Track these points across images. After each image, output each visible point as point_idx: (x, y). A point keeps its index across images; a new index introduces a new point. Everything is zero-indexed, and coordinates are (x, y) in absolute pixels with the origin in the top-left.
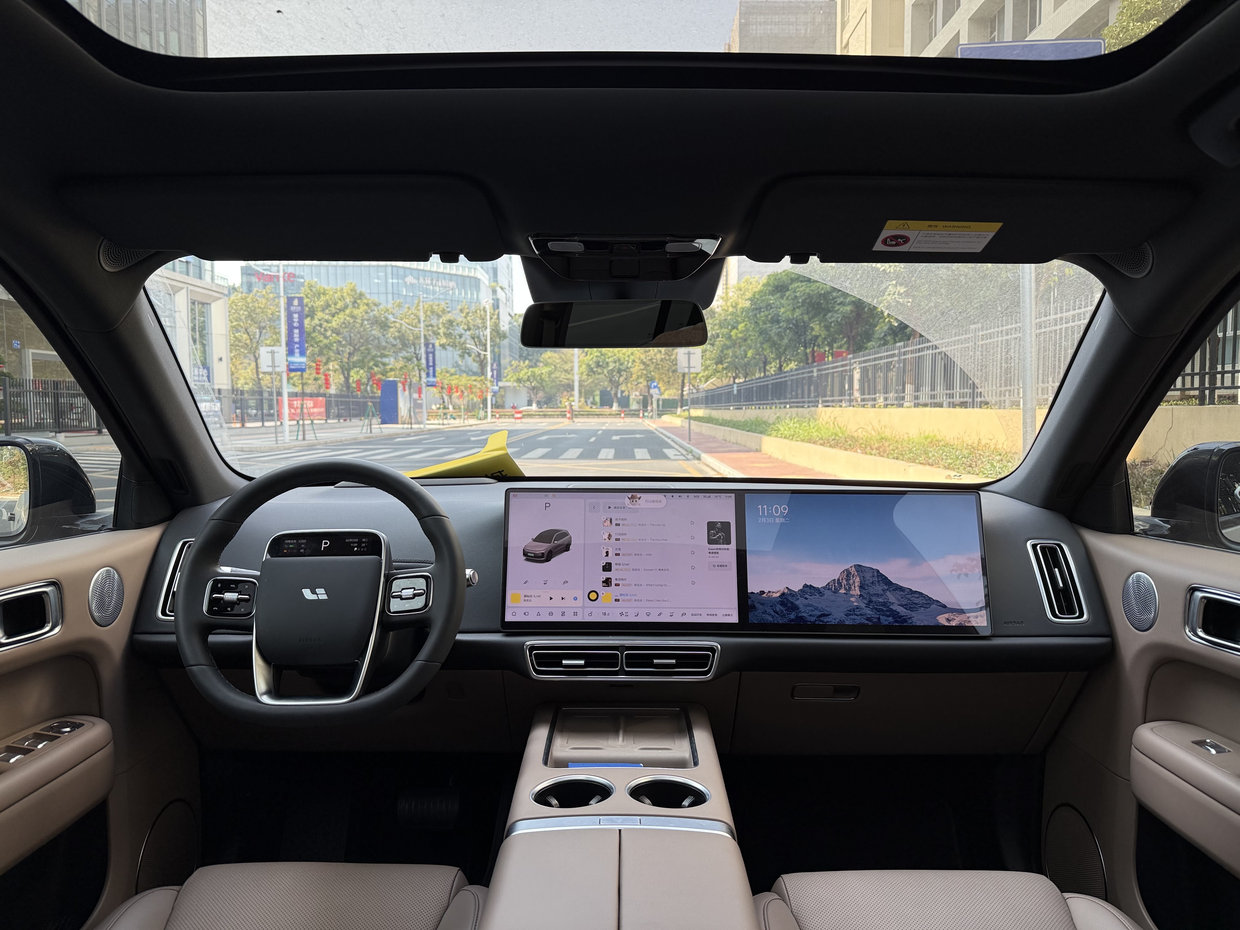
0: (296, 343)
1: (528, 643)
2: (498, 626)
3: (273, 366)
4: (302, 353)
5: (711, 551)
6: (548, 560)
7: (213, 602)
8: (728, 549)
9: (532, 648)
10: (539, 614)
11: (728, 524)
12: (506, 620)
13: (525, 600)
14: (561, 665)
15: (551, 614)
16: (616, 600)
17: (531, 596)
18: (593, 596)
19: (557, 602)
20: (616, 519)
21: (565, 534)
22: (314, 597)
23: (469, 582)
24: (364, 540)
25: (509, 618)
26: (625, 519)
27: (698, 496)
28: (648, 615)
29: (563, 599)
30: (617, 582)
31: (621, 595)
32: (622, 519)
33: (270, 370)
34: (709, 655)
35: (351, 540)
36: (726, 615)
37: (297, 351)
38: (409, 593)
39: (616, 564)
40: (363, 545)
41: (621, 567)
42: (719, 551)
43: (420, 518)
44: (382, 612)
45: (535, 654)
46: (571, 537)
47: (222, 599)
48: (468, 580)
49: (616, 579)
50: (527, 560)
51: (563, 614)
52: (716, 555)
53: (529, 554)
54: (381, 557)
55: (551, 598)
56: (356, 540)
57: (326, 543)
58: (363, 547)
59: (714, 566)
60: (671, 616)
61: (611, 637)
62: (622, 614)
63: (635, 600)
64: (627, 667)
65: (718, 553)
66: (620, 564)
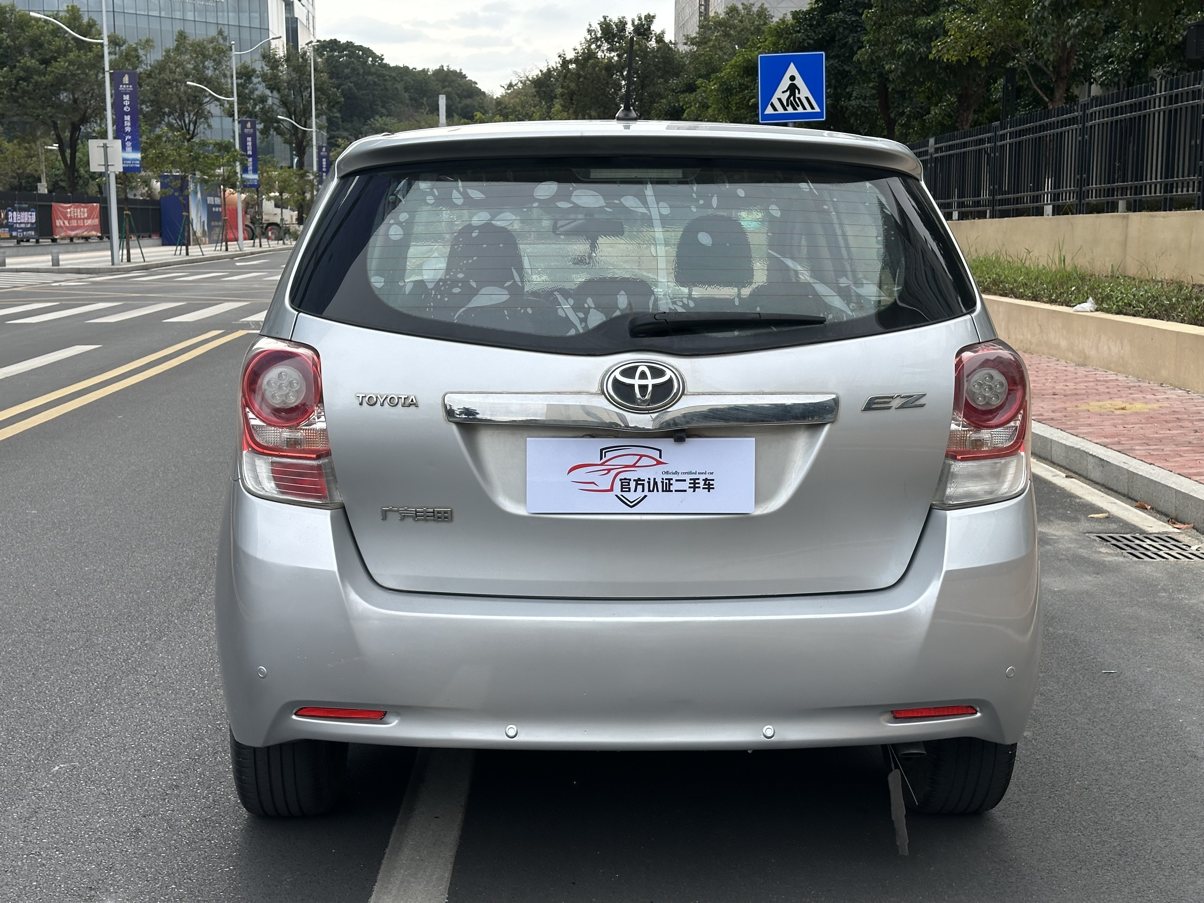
0: (127, 134)
3: (107, 165)
4: (135, 148)
33: (102, 169)
37: (129, 144)
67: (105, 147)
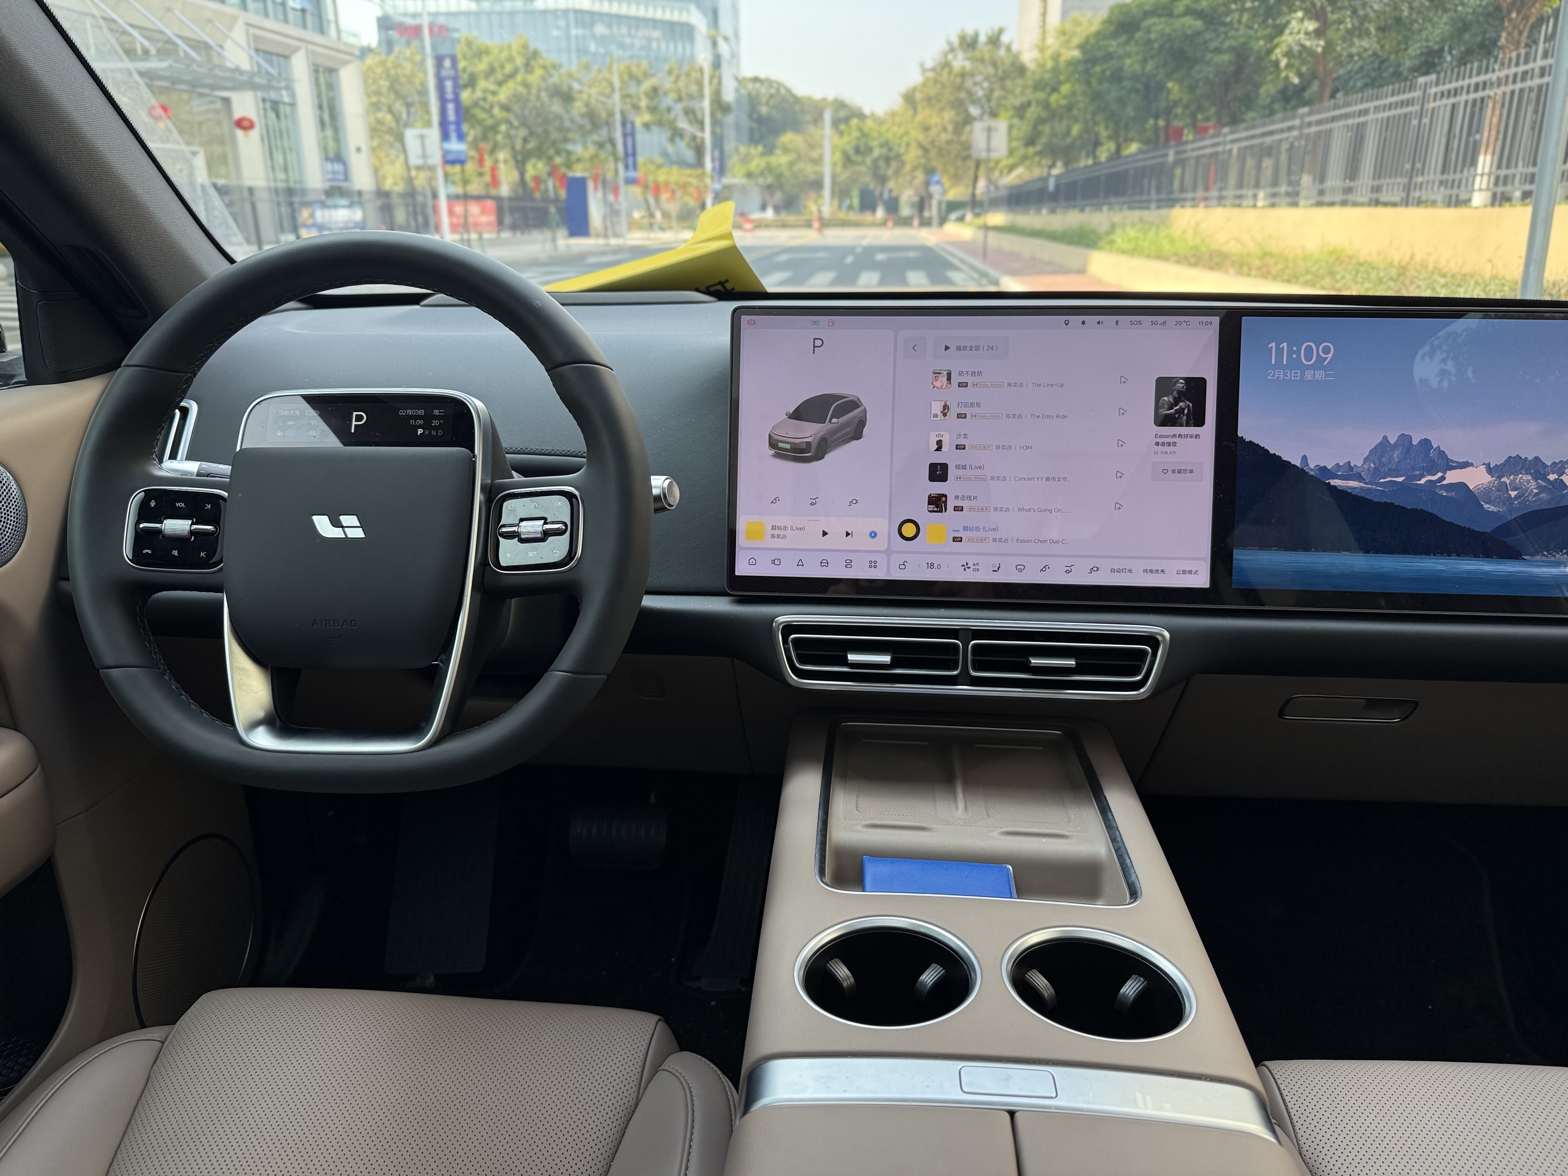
0: (452, 123)
1: (781, 619)
2: (722, 582)
3: (424, 156)
4: (461, 138)
5: (1160, 440)
6: (819, 455)
7: (141, 538)
8: (1197, 436)
9: (789, 629)
10: (800, 563)
11: (1201, 383)
12: (737, 573)
13: (773, 536)
14: (844, 662)
15: (824, 563)
16: (955, 539)
17: (785, 528)
18: (909, 529)
19: (836, 541)
20: (961, 373)
21: (854, 404)
22: (337, 533)
23: (660, 503)
24: (436, 412)
25: (742, 569)
26: (980, 373)
27: (1140, 323)
28: (1020, 570)
29: (848, 534)
30: (959, 503)
31: (966, 529)
32: (973, 373)
33: (421, 162)
34: (1144, 652)
35: (410, 412)
36: (1184, 572)
37: (454, 134)
38: (533, 528)
39: (958, 467)
40: (435, 423)
41: (968, 472)
42: (1177, 440)
43: (551, 366)
44: (482, 565)
45: (795, 640)
46: (865, 411)
47: (159, 531)
48: (657, 498)
49: (957, 497)
50: (777, 456)
51: (849, 564)
52: (1172, 448)
53: (780, 445)
54: (472, 448)
55: (825, 534)
56: (421, 412)
57: (359, 418)
58: (436, 428)
59: (1166, 471)
60: (1068, 572)
61: (943, 612)
62: (966, 567)
63: (994, 540)
64: (975, 669)
65: (1175, 444)
66: (964, 467)
67: (422, 137)
